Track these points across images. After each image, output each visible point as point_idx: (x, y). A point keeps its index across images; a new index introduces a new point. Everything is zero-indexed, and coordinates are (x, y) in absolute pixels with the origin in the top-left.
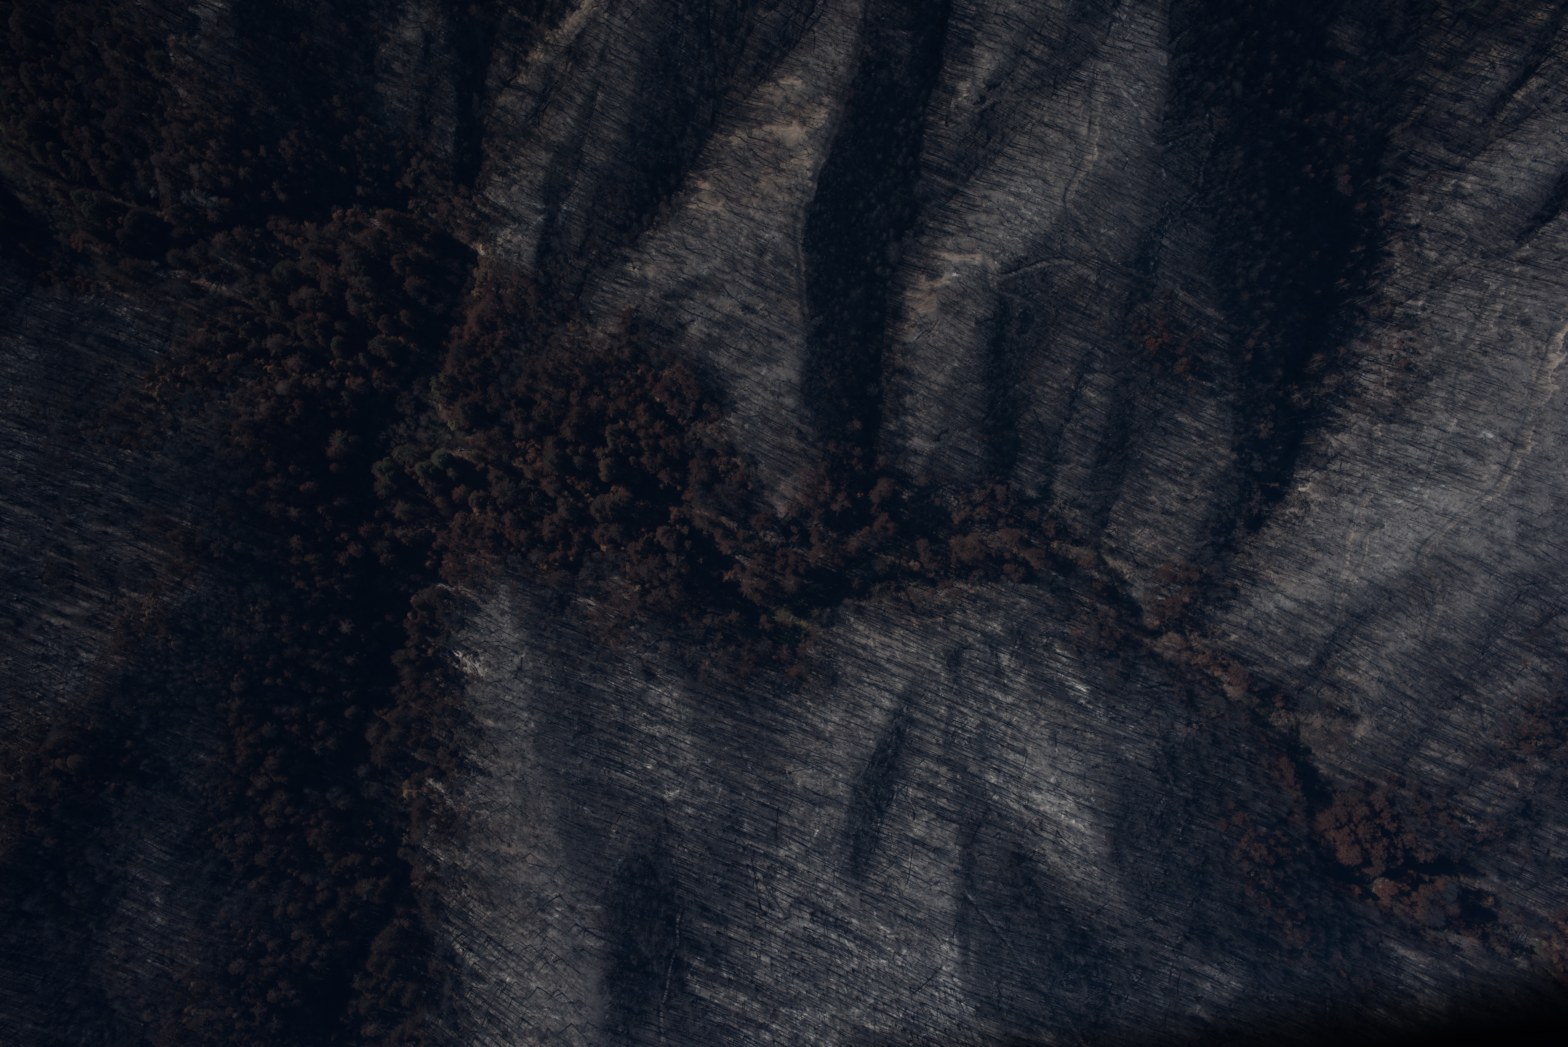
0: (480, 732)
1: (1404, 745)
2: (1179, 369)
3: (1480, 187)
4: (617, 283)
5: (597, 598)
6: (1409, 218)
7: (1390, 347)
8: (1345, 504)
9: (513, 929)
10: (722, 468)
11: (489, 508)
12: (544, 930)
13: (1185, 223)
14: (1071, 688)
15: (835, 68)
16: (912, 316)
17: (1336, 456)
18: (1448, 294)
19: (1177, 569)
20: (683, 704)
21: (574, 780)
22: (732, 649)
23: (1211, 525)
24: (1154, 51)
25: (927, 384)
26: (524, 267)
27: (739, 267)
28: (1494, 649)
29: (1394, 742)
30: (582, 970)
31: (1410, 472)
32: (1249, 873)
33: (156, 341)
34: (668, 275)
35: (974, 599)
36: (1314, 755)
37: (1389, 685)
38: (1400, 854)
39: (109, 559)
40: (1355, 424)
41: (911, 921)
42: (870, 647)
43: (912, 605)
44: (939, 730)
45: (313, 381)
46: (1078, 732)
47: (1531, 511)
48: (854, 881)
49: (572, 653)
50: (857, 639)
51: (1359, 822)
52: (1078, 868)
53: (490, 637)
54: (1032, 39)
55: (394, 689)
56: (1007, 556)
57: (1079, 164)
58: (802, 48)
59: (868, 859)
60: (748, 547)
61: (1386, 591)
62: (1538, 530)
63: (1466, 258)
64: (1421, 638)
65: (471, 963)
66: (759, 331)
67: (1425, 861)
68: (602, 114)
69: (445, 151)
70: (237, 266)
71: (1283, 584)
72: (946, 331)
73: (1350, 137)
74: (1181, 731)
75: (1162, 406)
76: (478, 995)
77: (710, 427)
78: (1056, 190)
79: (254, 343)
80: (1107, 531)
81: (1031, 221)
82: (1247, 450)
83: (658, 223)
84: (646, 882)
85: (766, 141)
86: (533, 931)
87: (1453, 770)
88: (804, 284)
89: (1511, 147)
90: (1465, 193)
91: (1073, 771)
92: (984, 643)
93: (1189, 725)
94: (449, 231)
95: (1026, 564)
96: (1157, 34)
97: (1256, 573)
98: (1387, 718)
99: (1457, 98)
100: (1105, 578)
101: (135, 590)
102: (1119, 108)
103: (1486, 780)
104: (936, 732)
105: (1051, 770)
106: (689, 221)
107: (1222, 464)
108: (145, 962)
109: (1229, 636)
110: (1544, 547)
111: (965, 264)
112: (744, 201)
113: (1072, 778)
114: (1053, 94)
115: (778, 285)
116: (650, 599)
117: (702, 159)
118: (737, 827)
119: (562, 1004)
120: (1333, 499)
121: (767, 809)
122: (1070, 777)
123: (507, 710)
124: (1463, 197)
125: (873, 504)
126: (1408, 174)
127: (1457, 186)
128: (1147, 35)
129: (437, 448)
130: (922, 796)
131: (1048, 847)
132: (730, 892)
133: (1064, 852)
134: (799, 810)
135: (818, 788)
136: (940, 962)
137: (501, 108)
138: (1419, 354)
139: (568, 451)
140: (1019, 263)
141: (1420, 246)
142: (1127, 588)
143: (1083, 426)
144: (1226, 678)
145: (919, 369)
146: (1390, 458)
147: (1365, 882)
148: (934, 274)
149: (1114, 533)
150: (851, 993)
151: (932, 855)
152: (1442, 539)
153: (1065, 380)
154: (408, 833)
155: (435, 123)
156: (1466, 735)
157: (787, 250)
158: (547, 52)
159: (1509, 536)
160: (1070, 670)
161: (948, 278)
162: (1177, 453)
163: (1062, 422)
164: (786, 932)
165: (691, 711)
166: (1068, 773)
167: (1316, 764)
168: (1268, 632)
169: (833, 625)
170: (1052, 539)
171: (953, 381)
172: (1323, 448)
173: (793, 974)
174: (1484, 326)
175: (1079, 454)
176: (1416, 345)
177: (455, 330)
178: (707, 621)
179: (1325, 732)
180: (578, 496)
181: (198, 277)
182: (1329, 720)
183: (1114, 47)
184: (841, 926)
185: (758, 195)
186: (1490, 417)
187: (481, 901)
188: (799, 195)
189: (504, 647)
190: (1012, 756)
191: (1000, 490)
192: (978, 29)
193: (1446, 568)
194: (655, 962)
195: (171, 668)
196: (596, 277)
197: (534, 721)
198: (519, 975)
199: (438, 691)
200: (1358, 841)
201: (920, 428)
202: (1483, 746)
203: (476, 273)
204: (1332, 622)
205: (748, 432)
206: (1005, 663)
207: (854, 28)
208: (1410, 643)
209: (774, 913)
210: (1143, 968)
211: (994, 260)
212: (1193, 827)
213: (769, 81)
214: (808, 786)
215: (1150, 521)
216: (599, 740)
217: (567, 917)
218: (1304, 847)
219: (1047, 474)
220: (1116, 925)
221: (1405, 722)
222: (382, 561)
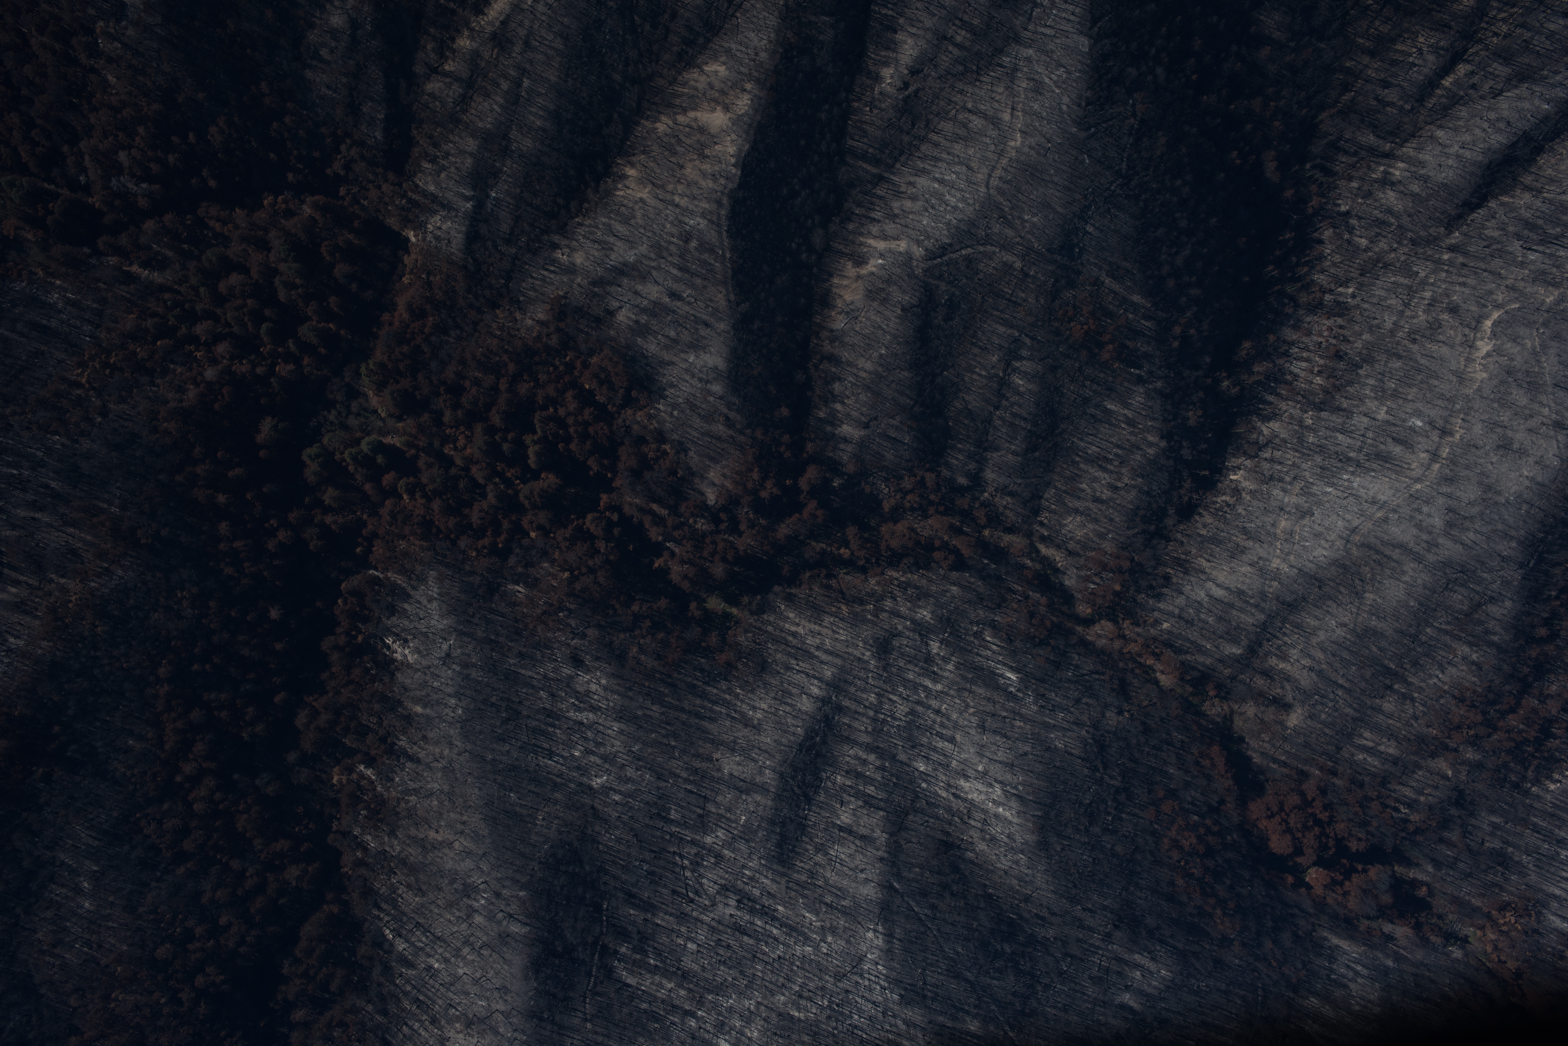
0: (408, 719)
1: (1337, 734)
2: (1105, 356)
3: (1408, 174)
4: (547, 270)
5: (527, 585)
6: (1339, 205)
7: (1321, 335)
8: (1275, 492)
9: (440, 915)
10: (651, 455)
11: (417, 495)
12: (469, 916)
13: (1109, 209)
14: (1002, 676)
15: (757, 54)
16: (839, 303)
17: (1267, 444)
18: (1378, 282)
19: (1108, 556)
20: (612, 691)
21: (501, 766)
22: (661, 635)
23: (1142, 512)
24: (1075, 36)
25: (855, 371)
26: (452, 254)
27: (665, 254)
28: (1424, 637)
29: (1327, 731)
30: (508, 956)
31: (1340, 460)
32: (1179, 861)
33: (87, 328)
34: (595, 262)
35: (904, 587)
36: (1248, 744)
37: (1320, 673)
38: (1331, 843)
39: (37, 545)
40: (1286, 411)
41: (837, 909)
42: (801, 634)
43: (842, 592)
44: (868, 718)
45: (242, 368)
46: (1007, 720)
47: (1458, 499)
48: (780, 869)
49: (501, 639)
50: (787, 626)
51: (1291, 811)
52: (1006, 856)
53: (419, 623)
54: (954, 24)
55: (324, 676)
56: (937, 543)
57: (1002, 151)
58: (725, 34)
59: (794, 846)
60: (676, 534)
61: (1316, 579)
62: (1466, 518)
63: (1395, 246)
64: (1351, 626)
65: (401, 949)
66: (686, 317)
67: (1357, 850)
68: (528, 100)
69: (375, 137)
70: (170, 253)
71: (1214, 573)
72: (873, 317)
73: (1277, 123)
74: (1112, 719)
75: (1091, 393)
76: (408, 981)
77: (639, 414)
78: (980, 176)
79: (184, 330)
80: (1039, 519)
81: (955, 208)
82: (1176, 438)
83: (586, 210)
84: (571, 869)
85: (691, 127)
86: (460, 917)
87: (1386, 759)
88: (729, 271)
89: (1440, 133)
90: (1394, 179)
91: (1001, 759)
92: (914, 631)
93: (1120, 712)
94: (381, 218)
95: (956, 552)
96: (1078, 20)
97: (1188, 561)
98: (1319, 707)
99: (1386, 84)
100: (1038, 566)
101: (63, 576)
102: (1041, 94)
103: (1419, 770)
104: (864, 719)
105: (978, 759)
106: (617, 208)
107: (1151, 451)
108: (74, 947)
109: (1162, 624)
110: (1471, 535)
111: (890, 251)
112: (670, 187)
113: (1000, 766)
114: (976, 80)
115: (704, 272)
116: (578, 586)
117: (629, 146)
118: (664, 814)
119: (488, 990)
120: (1264, 488)
121: (693, 796)
122: (998, 765)
123: (435, 697)
124: (1392, 184)
125: (803, 492)
126: (1337, 160)
127: (1386, 173)
128: (1069, 20)
129: (368, 435)
130: (850, 784)
131: (976, 835)
132: (657, 879)
133: (991, 840)
134: (727, 797)
135: (745, 775)
136: (865, 949)
137: (429, 95)
138: (1348, 341)
139: (497, 437)
140: (944, 249)
141: (1350, 232)
142: (1060, 576)
143: (1012, 414)
144: (1159, 666)
145: (847, 356)
146: (1320, 446)
147: (1299, 872)
148: (860, 261)
149: (1046, 521)
150: (777, 980)
151: (858, 842)
152: (1371, 527)
153: (993, 367)
154: (339, 819)
155: (364, 109)
156: (1398, 725)
157: (712, 236)
158: (472, 38)
159: (1437, 524)
160: (1000, 658)
161: (874, 265)
162: (1107, 441)
163: (992, 409)
164: (713, 919)
165: (619, 698)
166: (995, 761)
167: (1249, 753)
168: (1199, 620)
169: (764, 612)
170: (984, 527)
171: (880, 369)
172: (1255, 436)
173: (720, 961)
174: (1414, 313)
175: (1009, 442)
176: (1346, 332)
177: (386, 317)
178: (635, 608)
179: (1258, 721)
180: (508, 483)
181: (131, 264)
182: (1263, 708)
183: (1035, 32)
184: (768, 914)
185: (682, 181)
186: (1419, 405)
187: (409, 887)
188: (722, 181)
189: (432, 633)
190: (940, 744)
191: (930, 478)
192: (901, 15)
193: (1375, 557)
194: (580, 949)
195: (98, 654)
196: (526, 264)
197: (462, 707)
198: (446, 961)
199: (368, 677)
200: (1289, 830)
201: (848, 415)
202: (1415, 735)
203: (407, 260)
204: (1262, 610)
205: (677, 419)
206: (935, 651)
207: (776, 13)
208: (1340, 632)
209: (701, 900)
210: (1072, 957)
211: (919, 247)
212: (1124, 816)
213: (694, 68)
214: (736, 774)
215: (1081, 509)
216: (526, 726)
217: (492, 903)
218: (1235, 836)
219: (977, 462)
220: (1045, 913)
221: (1337, 710)
222: (311, 547)
